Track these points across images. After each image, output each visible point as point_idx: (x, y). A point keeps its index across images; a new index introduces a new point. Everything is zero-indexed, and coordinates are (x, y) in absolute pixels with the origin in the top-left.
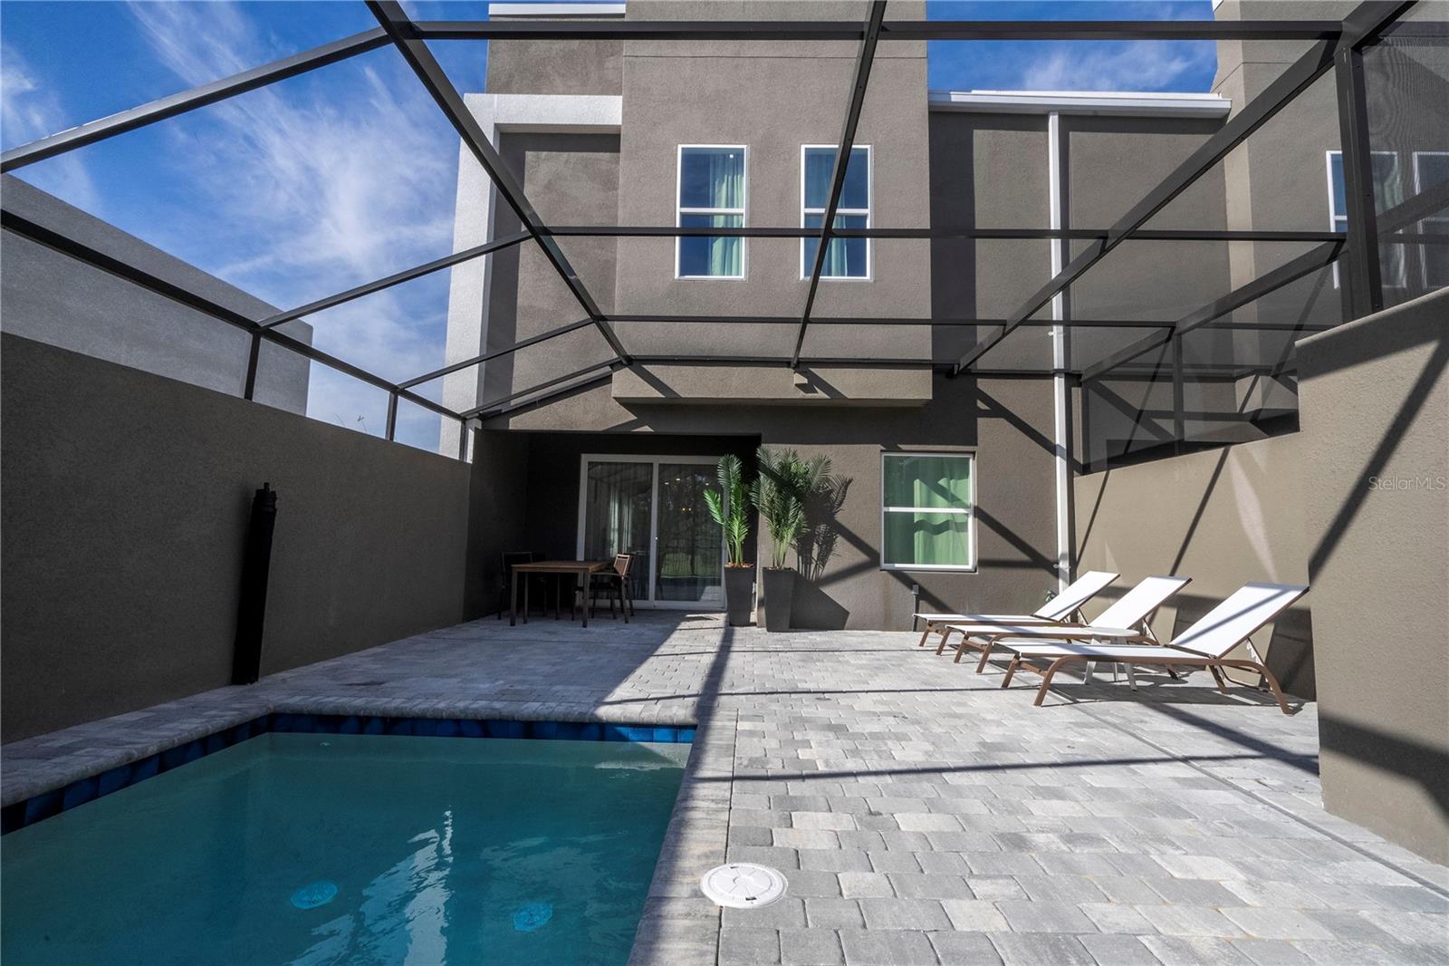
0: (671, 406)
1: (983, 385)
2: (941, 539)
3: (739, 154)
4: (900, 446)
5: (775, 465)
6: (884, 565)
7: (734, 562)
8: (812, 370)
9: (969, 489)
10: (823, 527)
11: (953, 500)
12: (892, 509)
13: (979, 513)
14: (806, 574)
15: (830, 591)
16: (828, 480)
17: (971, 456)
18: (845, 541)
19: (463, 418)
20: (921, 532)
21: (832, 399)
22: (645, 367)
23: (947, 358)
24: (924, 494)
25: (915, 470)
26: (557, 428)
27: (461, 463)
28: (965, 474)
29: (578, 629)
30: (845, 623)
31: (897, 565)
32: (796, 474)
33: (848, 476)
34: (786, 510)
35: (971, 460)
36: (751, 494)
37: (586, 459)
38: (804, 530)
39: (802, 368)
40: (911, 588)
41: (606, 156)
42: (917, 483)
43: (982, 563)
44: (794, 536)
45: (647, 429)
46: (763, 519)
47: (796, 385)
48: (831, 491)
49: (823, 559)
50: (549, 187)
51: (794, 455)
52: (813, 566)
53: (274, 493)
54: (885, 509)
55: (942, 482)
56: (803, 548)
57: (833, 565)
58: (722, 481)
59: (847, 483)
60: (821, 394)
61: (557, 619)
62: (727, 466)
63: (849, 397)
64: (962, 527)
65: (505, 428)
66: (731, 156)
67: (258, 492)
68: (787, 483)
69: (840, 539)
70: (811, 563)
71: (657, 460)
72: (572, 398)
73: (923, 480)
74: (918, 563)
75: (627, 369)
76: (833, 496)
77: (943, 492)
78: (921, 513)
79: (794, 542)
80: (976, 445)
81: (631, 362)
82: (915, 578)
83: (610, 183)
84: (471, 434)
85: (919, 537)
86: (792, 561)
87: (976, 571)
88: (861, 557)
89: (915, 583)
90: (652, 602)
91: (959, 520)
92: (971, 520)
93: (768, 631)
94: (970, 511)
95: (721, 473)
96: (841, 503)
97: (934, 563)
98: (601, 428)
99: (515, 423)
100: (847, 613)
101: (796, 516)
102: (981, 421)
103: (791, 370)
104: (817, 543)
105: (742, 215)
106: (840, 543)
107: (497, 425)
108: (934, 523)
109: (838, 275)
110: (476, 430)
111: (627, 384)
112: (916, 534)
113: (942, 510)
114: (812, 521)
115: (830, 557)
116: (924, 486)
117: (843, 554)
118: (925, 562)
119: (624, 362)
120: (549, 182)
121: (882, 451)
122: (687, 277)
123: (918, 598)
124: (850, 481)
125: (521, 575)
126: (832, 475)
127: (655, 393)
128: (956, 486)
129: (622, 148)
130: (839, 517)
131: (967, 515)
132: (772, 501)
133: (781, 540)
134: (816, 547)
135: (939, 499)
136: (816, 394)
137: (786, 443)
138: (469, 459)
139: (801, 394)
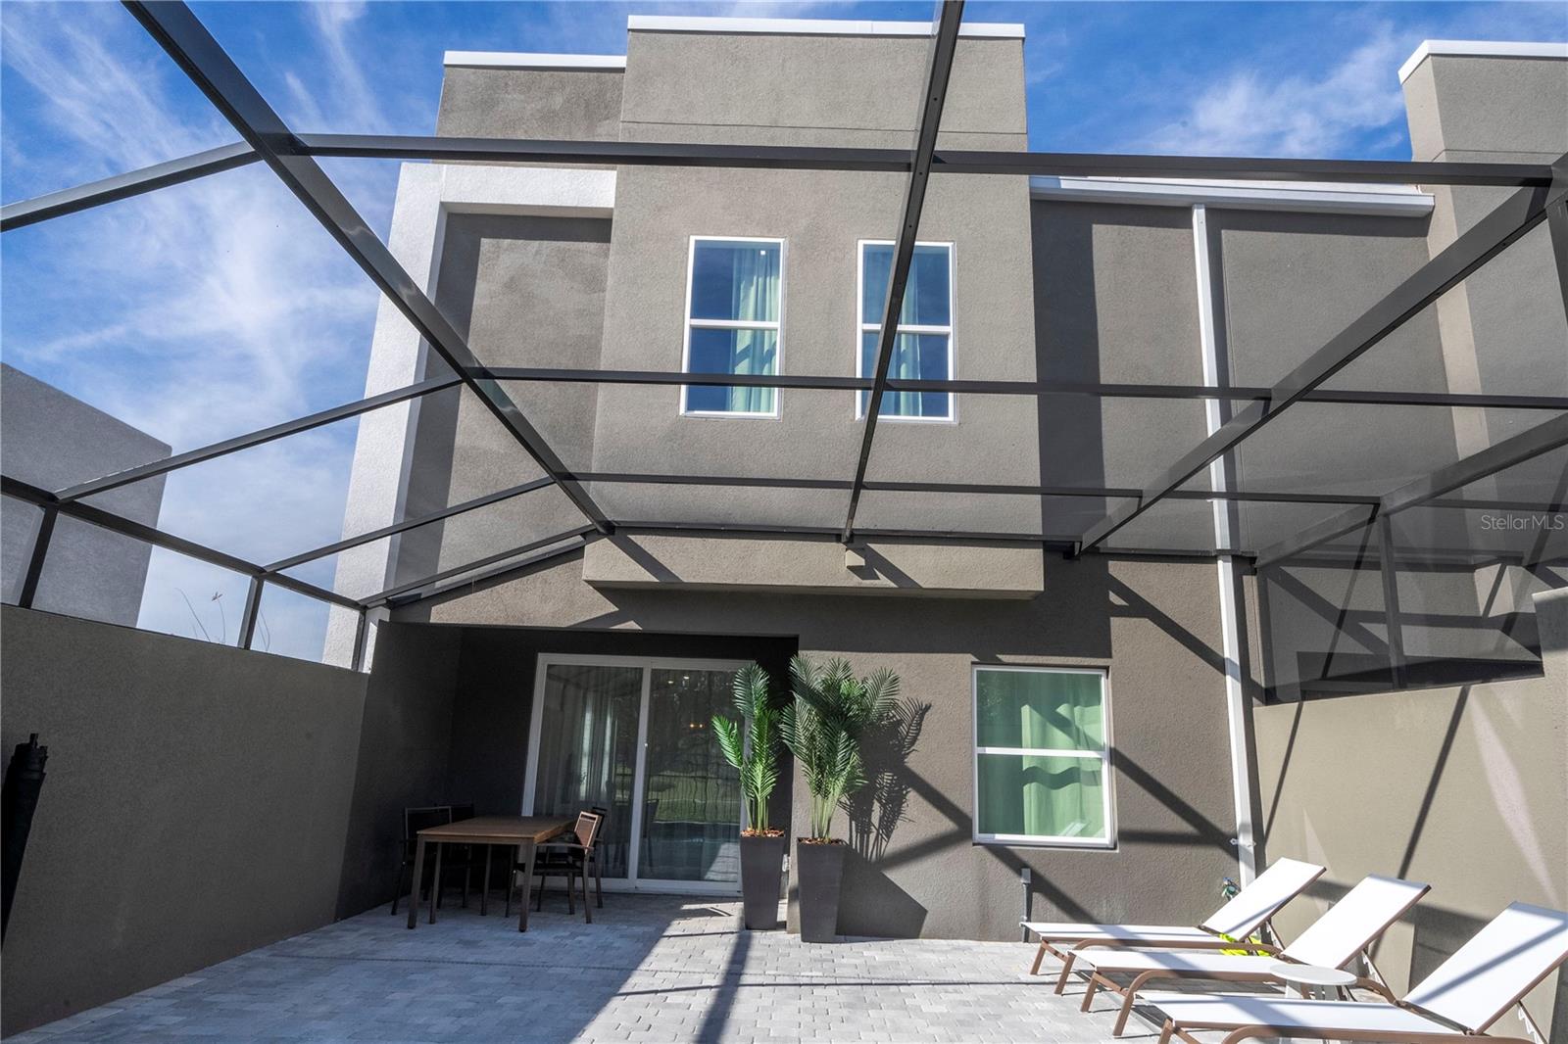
0: (668, 594)
1: (1117, 569)
2: (1064, 796)
3: (773, 251)
4: (1000, 656)
5: (817, 683)
6: (978, 836)
7: (755, 826)
8: (872, 546)
9: (1100, 722)
10: (887, 777)
11: (1081, 740)
12: (990, 751)
13: (1117, 758)
14: (862, 850)
15: (897, 876)
16: (895, 706)
17: (1103, 673)
18: (921, 799)
19: (363, 608)
20: (1034, 785)
21: (900, 588)
22: (632, 537)
23: (1062, 532)
24: (1037, 729)
25: (1018, 691)
26: (501, 622)
27: (354, 674)
28: (1095, 699)
29: (512, 935)
30: (920, 931)
31: (1000, 837)
32: (848, 698)
33: (925, 700)
34: (833, 750)
35: (1103, 679)
36: (781, 726)
37: (544, 660)
38: (859, 783)
39: (856, 543)
40: (1020, 874)
41: (592, 246)
42: (1026, 710)
43: (1125, 836)
44: (844, 790)
45: (632, 625)
46: (799, 764)
47: (849, 568)
48: (899, 723)
49: (888, 826)
50: (511, 285)
51: (846, 667)
52: (873, 836)
53: (44, 749)
54: (979, 750)
55: (1063, 710)
56: (858, 812)
57: (903, 836)
58: (740, 705)
59: (923, 711)
60: (884, 581)
61: (483, 913)
62: (748, 681)
63: (924, 586)
64: (1095, 778)
65: (422, 620)
66: (763, 253)
67: (20, 748)
68: (834, 710)
69: (912, 796)
70: (869, 832)
71: (649, 664)
72: (525, 579)
73: (1035, 707)
74: (1030, 834)
75: (606, 540)
76: (903, 729)
77: (1064, 724)
78: (1033, 757)
79: (844, 799)
80: (1110, 656)
81: (610, 529)
82: (1025, 858)
83: (594, 282)
84: (373, 630)
85: (1030, 791)
86: (841, 829)
87: (1115, 848)
88: (946, 825)
89: (1026, 866)
90: (633, 882)
91: (1086, 768)
92: (1105, 768)
93: (804, 940)
94: (1105, 754)
95: (739, 692)
96: (915, 739)
97: (1053, 834)
98: (565, 623)
99: (441, 614)
100: (923, 912)
101: (848, 758)
102: (1116, 622)
103: (842, 546)
104: (880, 801)
105: (776, 330)
106: (913, 800)
107: (412, 616)
108: (1053, 772)
109: (909, 415)
110: (381, 623)
111: (605, 561)
112: (1026, 788)
113: (1062, 753)
114: (871, 768)
115: (899, 822)
116: (1036, 716)
117: (918, 821)
118: (1041, 831)
119: (601, 530)
120: (512, 279)
121: (973, 663)
122: (696, 412)
123: (1031, 889)
124: (928, 708)
125: (431, 847)
126: (901, 698)
127: (645, 576)
128: (1082, 715)
129: (613, 238)
130: (912, 762)
131: (1100, 760)
132: (812, 738)
133: (826, 796)
134: (876, 806)
135: (1059, 735)
136: (877, 581)
137: (834, 650)
138: (367, 667)
139: (855, 581)
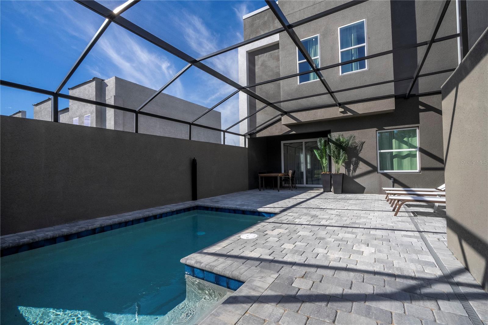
0: (299, 125)
1: (421, 99)
2: (406, 161)
3: (316, 38)
4: (384, 128)
5: (334, 139)
6: (379, 171)
7: (324, 172)
8: (346, 106)
9: (417, 141)
10: (354, 159)
11: (411, 146)
12: (382, 151)
13: (421, 150)
14: (348, 175)
15: (357, 180)
16: (355, 143)
17: (417, 128)
18: (363, 163)
19: (244, 136)
20: (396, 159)
21: (354, 115)
22: (291, 114)
23: (400, 93)
24: (397, 144)
25: (392, 136)
26: (269, 135)
27: (245, 148)
28: (415, 135)
29: (277, 192)
30: (364, 192)
31: (385, 171)
32: (342, 142)
33: (363, 140)
34: (339, 154)
35: (417, 130)
36: (327, 150)
37: (282, 143)
38: (346, 160)
39: (342, 106)
40: (390, 179)
41: (277, 51)
42: (394, 141)
43: (423, 169)
44: (343, 162)
45: (294, 132)
46: (332, 158)
47: (340, 112)
48: (357, 147)
49: (355, 170)
50: (262, 65)
51: (342, 135)
52: (351, 172)
53: (196, 160)
54: (379, 151)
55: (405, 139)
56: (347, 167)
57: (358, 172)
58: (319, 146)
59: (363, 143)
60: (349, 114)
61: (273, 189)
62: (320, 142)
63: (360, 113)
64: (415, 156)
65: (255, 137)
66: (314, 39)
67: (193, 159)
68: (339, 145)
69: (361, 163)
70: (350, 171)
71: (304, 141)
72: (272, 126)
73: (396, 139)
74: (395, 170)
75: (285, 115)
76: (358, 148)
77: (406, 143)
78: (396, 152)
79: (343, 164)
80: (419, 123)
81: (285, 113)
82: (392, 176)
83: (278, 59)
84: (247, 139)
85: (395, 161)
86: (343, 170)
87: (420, 173)
88: (369, 169)
89: (392, 177)
90: (305, 185)
91: (414, 153)
92: (418, 153)
93: (334, 193)
94: (418, 149)
95: (319, 144)
96: (361, 150)
97: (402, 170)
98: (281, 134)
99: (258, 135)
100: (365, 188)
101: (343, 155)
102: (421, 114)
103: (338, 107)
104: (352, 164)
105: (318, 58)
106: (361, 164)
107: (253, 136)
108: (402, 155)
109: (355, 70)
110: (248, 138)
111: (286, 120)
112: (394, 160)
113: (405, 150)
114: (350, 158)
115: (357, 169)
116: (397, 142)
117: (362, 168)
118: (398, 170)
120: (262, 63)
121: (376, 130)
122: (301, 83)
123: (394, 183)
124: (364, 142)
125: (262, 177)
126: (357, 141)
127: (295, 122)
128: (412, 140)
129: (280, 48)
130: (361, 155)
131: (416, 151)
132: (334, 152)
133: (338, 164)
134: (352, 166)
135: (404, 146)
136: (347, 114)
137: (339, 132)
138: (247, 147)
139: (342, 115)
